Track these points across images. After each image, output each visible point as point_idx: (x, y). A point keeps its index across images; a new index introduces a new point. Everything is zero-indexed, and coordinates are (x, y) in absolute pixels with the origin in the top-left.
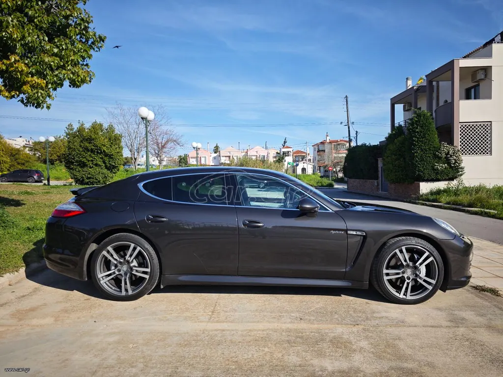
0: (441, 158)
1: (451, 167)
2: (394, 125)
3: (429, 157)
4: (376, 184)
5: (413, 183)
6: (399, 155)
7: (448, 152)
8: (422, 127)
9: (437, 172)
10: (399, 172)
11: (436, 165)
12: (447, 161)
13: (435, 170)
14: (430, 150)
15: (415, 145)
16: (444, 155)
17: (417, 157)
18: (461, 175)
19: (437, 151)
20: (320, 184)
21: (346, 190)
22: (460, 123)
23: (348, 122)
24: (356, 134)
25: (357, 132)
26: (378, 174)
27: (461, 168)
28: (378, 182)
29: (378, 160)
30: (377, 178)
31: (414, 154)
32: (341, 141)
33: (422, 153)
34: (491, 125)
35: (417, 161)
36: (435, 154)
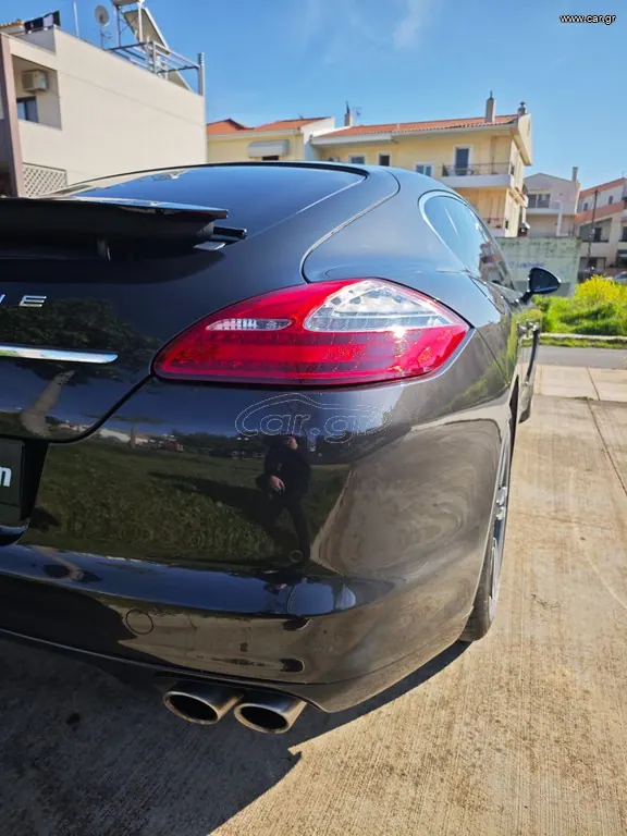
22: (24, 163)
34: (65, 176)
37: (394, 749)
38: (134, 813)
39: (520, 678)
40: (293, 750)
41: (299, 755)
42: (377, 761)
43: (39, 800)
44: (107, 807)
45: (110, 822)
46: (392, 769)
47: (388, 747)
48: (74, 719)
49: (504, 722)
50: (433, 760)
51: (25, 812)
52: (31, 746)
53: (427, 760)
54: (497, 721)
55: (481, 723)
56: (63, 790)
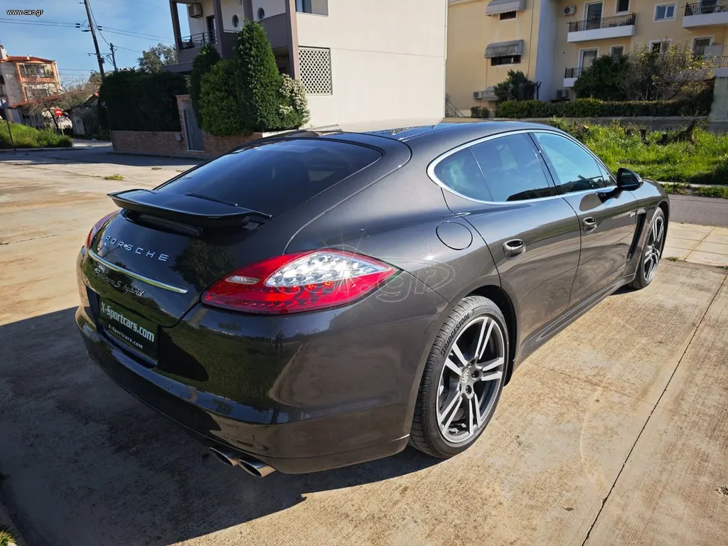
0: (285, 96)
1: (297, 111)
2: (181, 39)
3: (272, 95)
4: (179, 139)
5: (251, 134)
6: (226, 91)
7: (293, 90)
8: (257, 47)
9: (283, 118)
10: (229, 118)
11: (280, 108)
12: (292, 102)
13: (280, 114)
14: (272, 85)
15: (252, 77)
16: (288, 94)
17: (257, 95)
18: (307, 121)
19: (281, 88)
20: (45, 142)
21: (112, 150)
22: (299, 46)
23: (91, 25)
24: (112, 49)
25: (112, 46)
26: (179, 122)
27: (306, 112)
28: (181, 135)
29: (175, 99)
30: (179, 129)
31: (251, 90)
32: (32, 59)
33: (262, 89)
34: (329, 52)
35: (257, 102)
36: (278, 91)
37: (356, 507)
38: (213, 506)
39: (463, 485)
40: (304, 495)
41: (305, 498)
42: (342, 510)
43: (175, 490)
44: (202, 500)
45: (201, 507)
46: (348, 516)
47: (353, 505)
48: (206, 456)
49: (431, 508)
50: (373, 517)
51: (167, 494)
52: (181, 465)
53: (370, 517)
54: (427, 507)
55: (417, 506)
56: (187, 488)
